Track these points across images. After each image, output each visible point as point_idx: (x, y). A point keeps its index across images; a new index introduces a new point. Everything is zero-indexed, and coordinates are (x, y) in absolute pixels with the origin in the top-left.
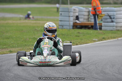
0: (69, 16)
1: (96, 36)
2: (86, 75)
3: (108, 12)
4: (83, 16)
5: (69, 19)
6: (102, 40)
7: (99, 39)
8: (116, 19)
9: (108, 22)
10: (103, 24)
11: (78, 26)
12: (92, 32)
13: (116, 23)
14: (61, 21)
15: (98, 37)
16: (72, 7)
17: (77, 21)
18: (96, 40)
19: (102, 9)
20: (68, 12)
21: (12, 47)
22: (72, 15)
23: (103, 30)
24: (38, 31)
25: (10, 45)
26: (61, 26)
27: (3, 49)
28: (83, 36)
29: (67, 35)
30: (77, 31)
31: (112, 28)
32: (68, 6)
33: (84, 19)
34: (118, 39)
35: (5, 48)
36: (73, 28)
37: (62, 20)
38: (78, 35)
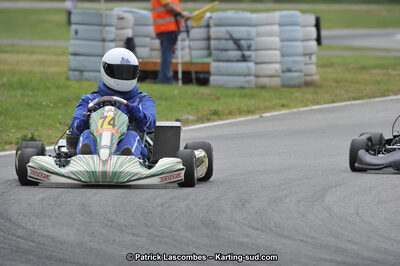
0: (104, 40)
1: (190, 104)
2: (155, 233)
3: (230, 29)
4: (148, 40)
5: (104, 48)
6: (209, 120)
7: (200, 115)
8: (256, 50)
9: (228, 61)
10: (214, 66)
12: (176, 92)
13: (256, 63)
14: (75, 54)
15: (197, 109)
16: (111, 9)
18: (191, 117)
19: (210, 18)
20: (100, 25)
22: (112, 37)
23: (214, 87)
26: (75, 70)
31: (242, 78)
32: (102, 6)
33: (152, 50)
34: (261, 117)
37: (78, 50)
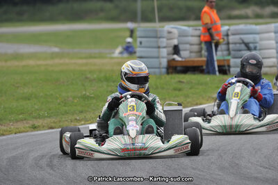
0: (159, 47)
3: (242, 36)
4: (188, 46)
5: (159, 52)
8: (260, 50)
10: (233, 61)
11: (178, 68)
12: (208, 79)
14: (140, 57)
16: (163, 27)
17: (176, 57)
19: (229, 30)
20: (156, 37)
21: (35, 118)
22: (164, 45)
24: (91, 81)
25: (32, 113)
27: (17, 121)
28: (191, 88)
29: (155, 87)
30: (177, 80)
32: (156, 25)
33: (191, 52)
35: (22, 120)
36: (168, 73)
37: (143, 54)
38: (179, 86)
